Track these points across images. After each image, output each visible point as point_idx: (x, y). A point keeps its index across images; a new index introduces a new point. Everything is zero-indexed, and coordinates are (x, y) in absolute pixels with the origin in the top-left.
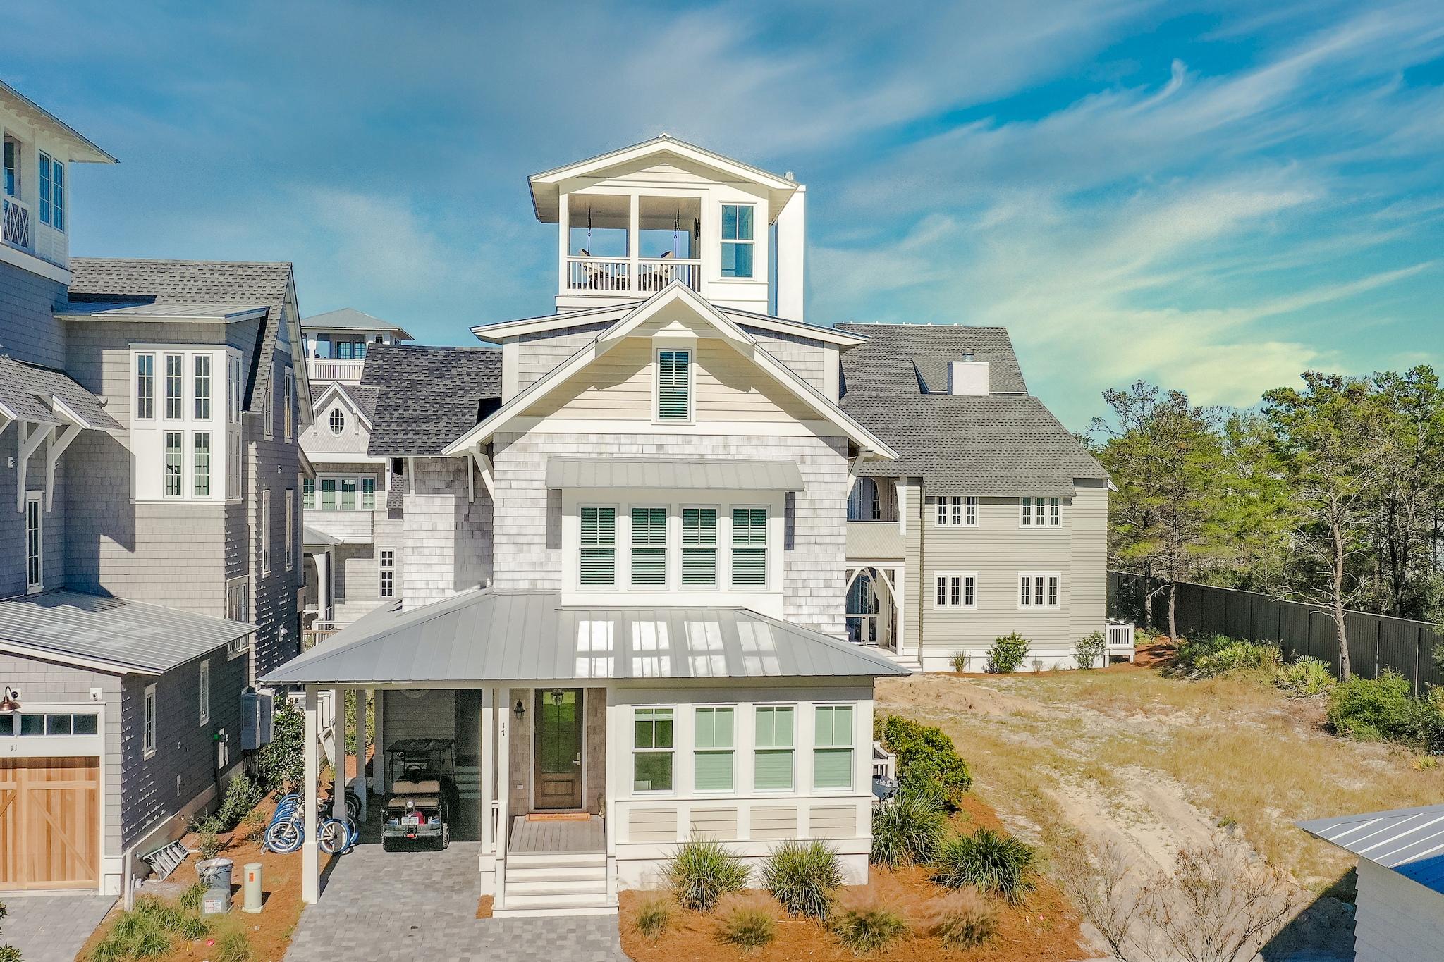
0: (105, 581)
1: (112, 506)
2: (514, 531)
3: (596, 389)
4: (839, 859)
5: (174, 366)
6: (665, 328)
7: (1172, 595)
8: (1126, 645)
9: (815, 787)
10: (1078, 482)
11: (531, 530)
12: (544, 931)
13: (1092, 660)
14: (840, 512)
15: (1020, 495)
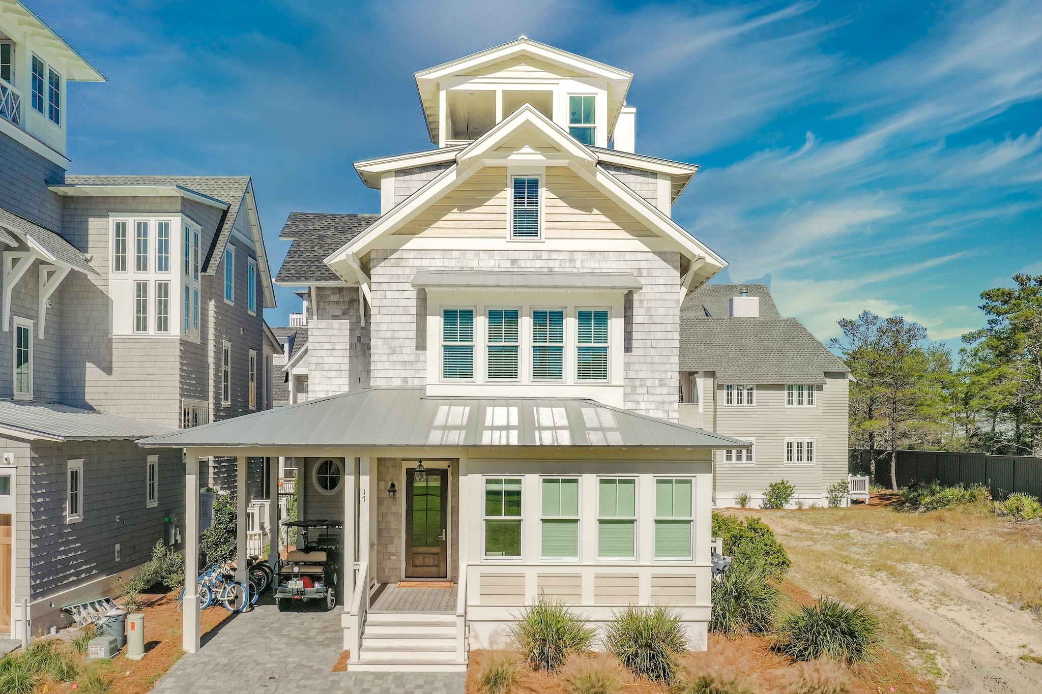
0: (89, 398)
1: (95, 340)
2: (389, 335)
3: (458, 212)
4: (683, 626)
5: (142, 229)
6: (517, 152)
7: (893, 458)
8: (863, 492)
9: (656, 556)
10: (828, 375)
11: (402, 334)
12: (393, 686)
13: (840, 501)
14: (673, 319)
15: (785, 383)
